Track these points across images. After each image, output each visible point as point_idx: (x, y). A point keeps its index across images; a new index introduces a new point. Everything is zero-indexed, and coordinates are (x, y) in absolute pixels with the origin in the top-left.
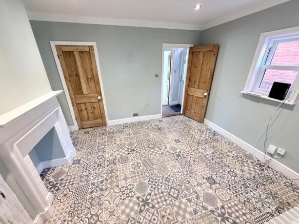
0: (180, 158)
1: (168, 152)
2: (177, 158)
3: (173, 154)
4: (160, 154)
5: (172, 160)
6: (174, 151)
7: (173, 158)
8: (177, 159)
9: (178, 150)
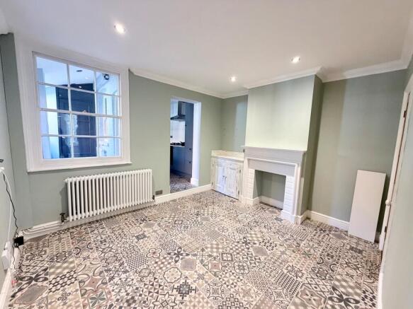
0: (176, 252)
1: (195, 255)
2: (179, 250)
3: (187, 255)
4: (207, 248)
5: (186, 245)
6: (186, 261)
7: (186, 248)
8: (180, 248)
9: (179, 264)
